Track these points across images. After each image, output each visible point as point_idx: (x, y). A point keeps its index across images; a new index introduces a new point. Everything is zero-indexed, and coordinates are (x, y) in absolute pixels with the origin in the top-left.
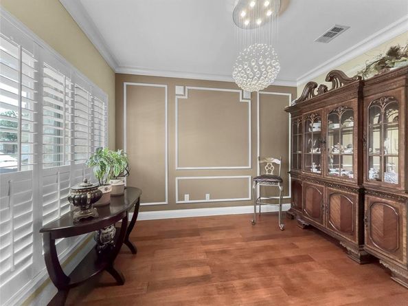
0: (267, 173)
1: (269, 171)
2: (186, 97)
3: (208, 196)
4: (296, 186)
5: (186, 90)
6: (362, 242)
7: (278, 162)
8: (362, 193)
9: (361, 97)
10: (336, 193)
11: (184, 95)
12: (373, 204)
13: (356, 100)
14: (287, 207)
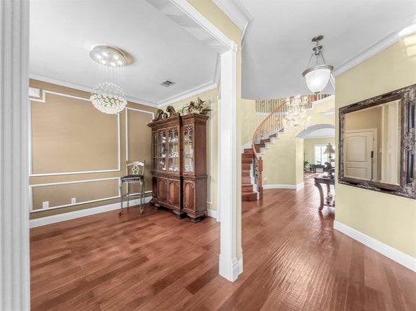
0: (134, 174)
1: (136, 172)
2: (44, 101)
3: (74, 200)
4: (155, 181)
5: (44, 94)
6: (182, 207)
7: (142, 164)
8: (182, 179)
9: (181, 125)
10: (173, 181)
11: (41, 98)
12: (186, 184)
13: (179, 126)
14: (148, 199)
